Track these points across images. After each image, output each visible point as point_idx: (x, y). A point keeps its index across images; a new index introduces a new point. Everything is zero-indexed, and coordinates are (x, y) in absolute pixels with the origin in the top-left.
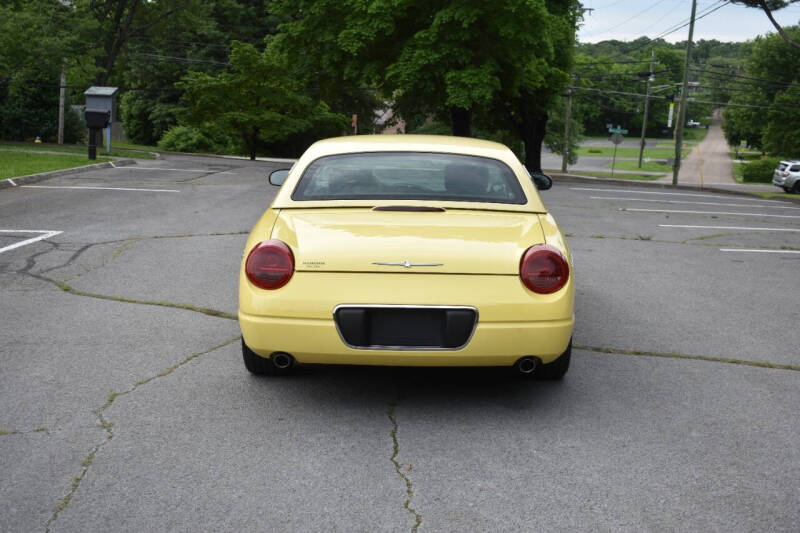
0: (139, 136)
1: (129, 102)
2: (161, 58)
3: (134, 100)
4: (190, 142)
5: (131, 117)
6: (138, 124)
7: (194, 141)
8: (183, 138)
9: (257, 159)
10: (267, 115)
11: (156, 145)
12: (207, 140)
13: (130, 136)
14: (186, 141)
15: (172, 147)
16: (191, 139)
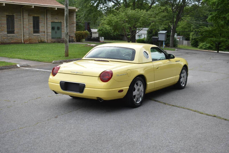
0: (194, 45)
1: (192, 35)
2: (201, 23)
3: (194, 35)
4: (206, 47)
5: (192, 39)
6: (194, 41)
7: (208, 46)
8: (204, 45)
9: (219, 52)
10: (222, 39)
11: (197, 47)
12: (212, 46)
13: (192, 45)
14: (205, 46)
15: (201, 48)
16: (207, 46)
